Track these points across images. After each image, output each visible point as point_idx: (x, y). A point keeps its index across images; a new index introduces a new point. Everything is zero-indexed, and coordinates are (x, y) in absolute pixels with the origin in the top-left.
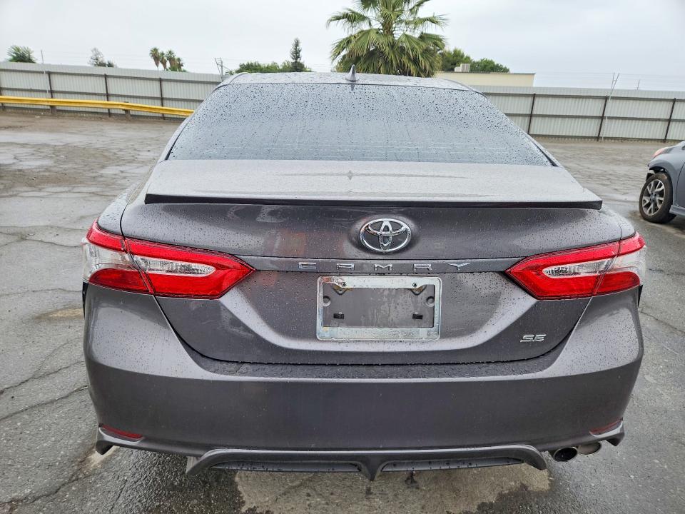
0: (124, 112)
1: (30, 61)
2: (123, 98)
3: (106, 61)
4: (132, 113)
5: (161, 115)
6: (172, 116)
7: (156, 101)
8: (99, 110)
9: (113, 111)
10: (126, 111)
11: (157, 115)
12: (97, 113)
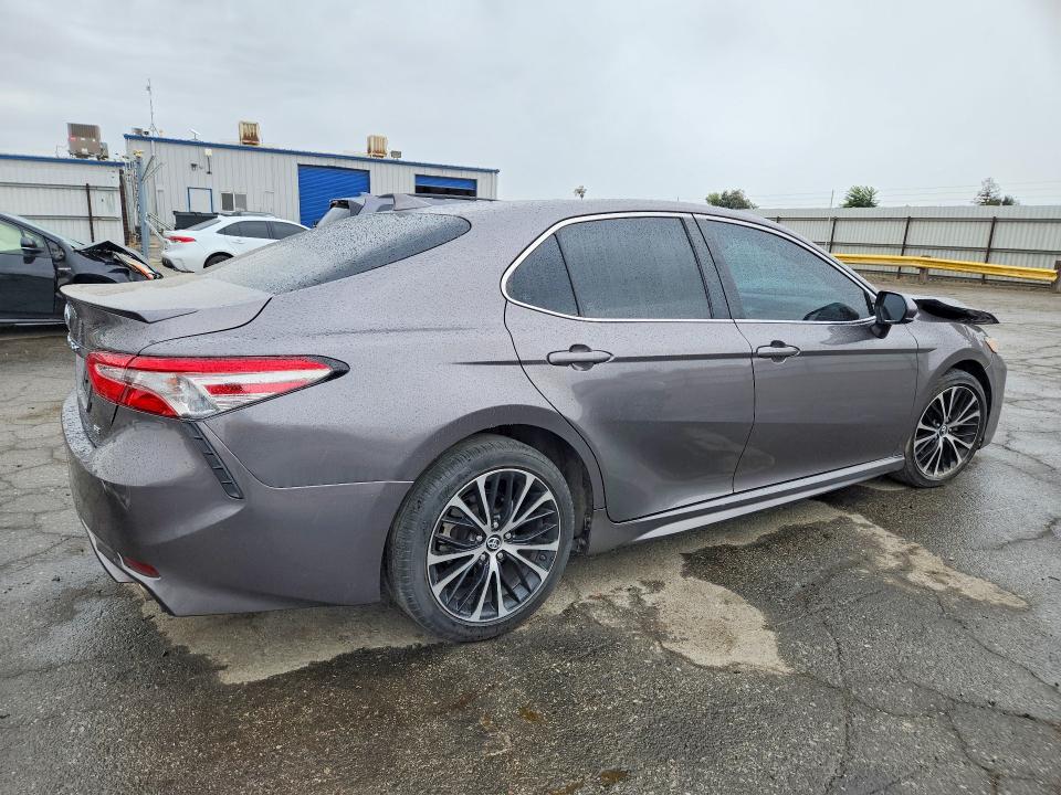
0: (918, 271)
1: (870, 204)
2: (922, 251)
3: (1002, 197)
4: (931, 272)
5: (980, 276)
6: (999, 278)
7: (978, 254)
8: (886, 269)
9: (904, 270)
10: (922, 269)
11: (974, 276)
12: (883, 272)
